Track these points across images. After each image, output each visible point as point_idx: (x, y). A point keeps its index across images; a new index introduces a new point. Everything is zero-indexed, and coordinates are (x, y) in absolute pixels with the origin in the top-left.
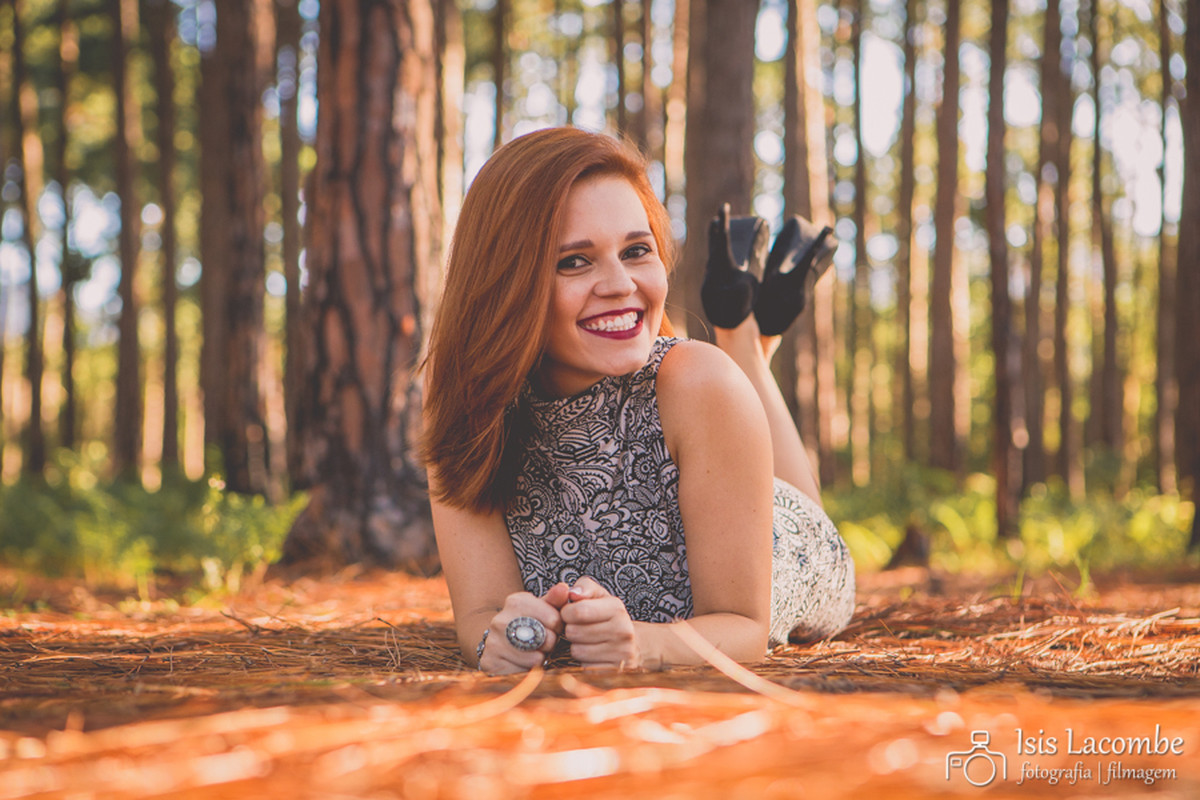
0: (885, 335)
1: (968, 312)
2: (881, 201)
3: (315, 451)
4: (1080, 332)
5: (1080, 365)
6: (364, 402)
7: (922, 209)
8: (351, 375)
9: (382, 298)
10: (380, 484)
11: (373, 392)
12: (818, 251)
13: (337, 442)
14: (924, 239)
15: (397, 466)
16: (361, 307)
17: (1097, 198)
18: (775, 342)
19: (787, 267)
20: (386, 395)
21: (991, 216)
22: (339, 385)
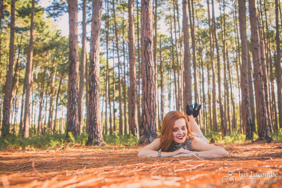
0: (208, 116)
1: (218, 113)
2: (207, 100)
3: (143, 131)
4: (231, 115)
5: (231, 119)
6: (148, 125)
7: (211, 101)
8: (147, 122)
9: (150, 113)
10: (150, 135)
11: (149, 124)
12: (200, 106)
13: (145, 130)
14: (212, 104)
15: (152, 133)
16: (148, 114)
17: (232, 99)
18: (195, 118)
19: (196, 109)
20: (151, 124)
21: (220, 102)
22: (145, 123)
